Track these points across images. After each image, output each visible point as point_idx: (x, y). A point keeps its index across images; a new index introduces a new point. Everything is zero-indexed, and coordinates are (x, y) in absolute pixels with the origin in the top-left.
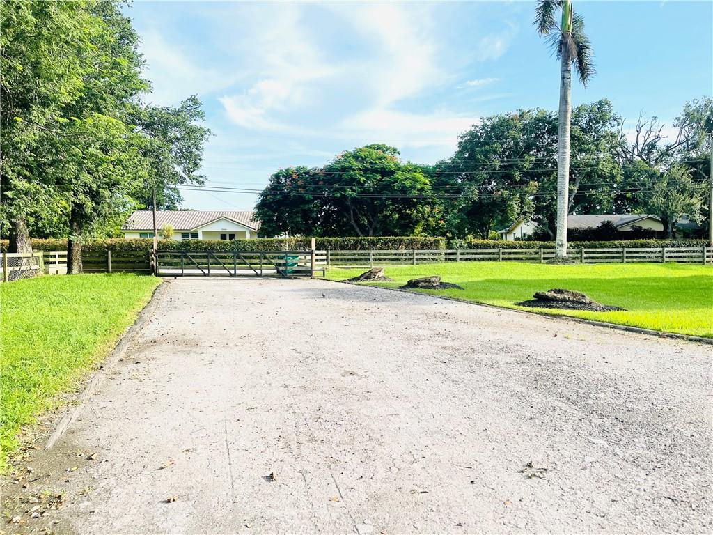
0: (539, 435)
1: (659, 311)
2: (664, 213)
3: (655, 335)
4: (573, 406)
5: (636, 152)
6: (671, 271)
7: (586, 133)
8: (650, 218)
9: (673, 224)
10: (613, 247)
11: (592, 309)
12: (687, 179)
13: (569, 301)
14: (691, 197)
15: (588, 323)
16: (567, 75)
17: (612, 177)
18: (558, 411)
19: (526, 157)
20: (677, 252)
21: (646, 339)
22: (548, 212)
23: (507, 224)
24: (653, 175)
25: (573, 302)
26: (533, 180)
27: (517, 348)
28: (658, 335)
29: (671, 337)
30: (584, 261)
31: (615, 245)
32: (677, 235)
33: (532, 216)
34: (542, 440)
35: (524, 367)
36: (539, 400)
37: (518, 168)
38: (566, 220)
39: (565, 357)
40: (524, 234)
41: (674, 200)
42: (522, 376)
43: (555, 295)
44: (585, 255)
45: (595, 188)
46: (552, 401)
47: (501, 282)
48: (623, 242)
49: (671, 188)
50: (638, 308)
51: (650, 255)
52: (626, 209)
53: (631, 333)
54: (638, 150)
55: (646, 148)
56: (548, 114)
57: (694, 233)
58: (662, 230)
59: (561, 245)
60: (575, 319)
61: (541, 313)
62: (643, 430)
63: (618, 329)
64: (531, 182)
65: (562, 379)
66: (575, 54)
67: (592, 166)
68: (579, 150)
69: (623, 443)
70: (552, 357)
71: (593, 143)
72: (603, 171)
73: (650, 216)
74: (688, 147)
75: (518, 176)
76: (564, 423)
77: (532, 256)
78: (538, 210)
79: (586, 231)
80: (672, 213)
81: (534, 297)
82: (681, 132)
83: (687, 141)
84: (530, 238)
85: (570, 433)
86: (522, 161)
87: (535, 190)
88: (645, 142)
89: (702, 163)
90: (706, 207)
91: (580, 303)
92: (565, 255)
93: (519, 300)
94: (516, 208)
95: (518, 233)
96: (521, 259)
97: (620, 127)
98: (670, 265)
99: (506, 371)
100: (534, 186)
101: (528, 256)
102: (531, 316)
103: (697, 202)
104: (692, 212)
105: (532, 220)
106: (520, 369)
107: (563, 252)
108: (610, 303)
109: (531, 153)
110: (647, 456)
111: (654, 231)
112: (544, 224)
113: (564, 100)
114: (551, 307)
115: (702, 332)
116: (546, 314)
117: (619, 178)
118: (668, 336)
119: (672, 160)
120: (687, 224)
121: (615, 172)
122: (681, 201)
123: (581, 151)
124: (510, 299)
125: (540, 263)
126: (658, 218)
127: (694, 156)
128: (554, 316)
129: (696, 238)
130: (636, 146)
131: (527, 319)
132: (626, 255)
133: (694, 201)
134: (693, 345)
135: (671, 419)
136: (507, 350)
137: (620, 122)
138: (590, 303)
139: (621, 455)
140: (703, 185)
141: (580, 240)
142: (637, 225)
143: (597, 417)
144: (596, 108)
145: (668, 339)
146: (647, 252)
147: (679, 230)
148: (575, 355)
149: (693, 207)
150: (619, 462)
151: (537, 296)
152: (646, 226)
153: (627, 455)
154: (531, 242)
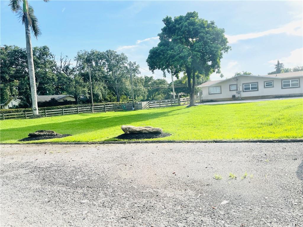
0: (56, 209)
1: (84, 133)
2: (75, 94)
3: (87, 144)
4: (67, 187)
5: (61, 69)
6: (82, 116)
7: (39, 59)
8: (70, 96)
9: (79, 98)
10: (57, 109)
11: (58, 137)
12: (81, 81)
13: (47, 135)
14: (84, 88)
15: (58, 144)
16: (28, 32)
17: (53, 79)
18: (61, 192)
19: (11, 68)
20: (82, 109)
21: (84, 146)
22: (25, 95)
23: (4, 101)
24: (69, 79)
25: (49, 135)
26: (16, 80)
27: (28, 164)
28: (88, 144)
29: (93, 143)
30: (47, 116)
31: (58, 108)
32: (80, 103)
33: (18, 97)
34: (59, 211)
35: (35, 174)
36: (50, 190)
37: (7, 73)
38: (36, 98)
39: (54, 163)
40: (14, 105)
41: (78, 89)
42: (36, 179)
43: (40, 133)
44: (47, 113)
45: (47, 83)
46: (56, 188)
47: (7, 130)
48: (61, 106)
49: (77, 84)
50: (76, 133)
51: (72, 111)
52: (59, 93)
53: (77, 145)
54: (62, 69)
55: (65, 68)
56: (20, 49)
57: (86, 101)
58: (75, 101)
59: (36, 110)
60: (52, 143)
61: (34, 143)
62: (100, 189)
63: (72, 144)
64: (15, 81)
65: (57, 174)
66: (31, 23)
67: (44, 74)
68: (37, 67)
69: (95, 198)
70: (48, 165)
71: (42, 64)
72: (49, 77)
73: (70, 95)
74: (80, 69)
75: (7, 77)
76: (66, 198)
77: (21, 116)
78: (20, 94)
79: (44, 102)
80: (78, 94)
81: (29, 136)
82: (77, 63)
83: (80, 66)
84: (17, 107)
85: (71, 202)
86: (9, 70)
87: (18, 84)
88: (64, 65)
89: (86, 75)
90: (89, 91)
91: (52, 135)
92: (38, 114)
93: (20, 138)
94: (9, 93)
95: (10, 105)
96: (15, 118)
97: (54, 59)
98: (81, 114)
99: (26, 178)
100: (17, 82)
101: (19, 116)
102: (29, 145)
103: (86, 89)
104: (85, 94)
105: (18, 98)
106: (34, 175)
107: (37, 112)
108: (64, 133)
109: (13, 67)
110: (107, 200)
111: (72, 101)
112: (24, 100)
113: (28, 43)
114: (38, 139)
115: (103, 140)
116: (37, 143)
117: (56, 80)
118: (92, 143)
119: (75, 73)
120: (83, 98)
121: (54, 77)
122: (81, 89)
123: (38, 67)
124: (15, 139)
125: (26, 118)
126: (73, 96)
127: (83, 72)
128: (41, 143)
129: (87, 103)
130: (61, 67)
131: (28, 147)
132: (64, 112)
133: (85, 89)
134: (102, 145)
135: (108, 179)
136: (22, 166)
137: (53, 56)
138: (57, 134)
139: (97, 204)
140: (88, 83)
141: (43, 107)
142: (65, 99)
143: (80, 189)
144: (42, 49)
145: (92, 145)
146: (71, 110)
147: (81, 101)
148: (58, 161)
149: (85, 92)
150: (98, 208)
151: (30, 135)
152: (69, 99)
153: (99, 203)
154: (19, 109)
